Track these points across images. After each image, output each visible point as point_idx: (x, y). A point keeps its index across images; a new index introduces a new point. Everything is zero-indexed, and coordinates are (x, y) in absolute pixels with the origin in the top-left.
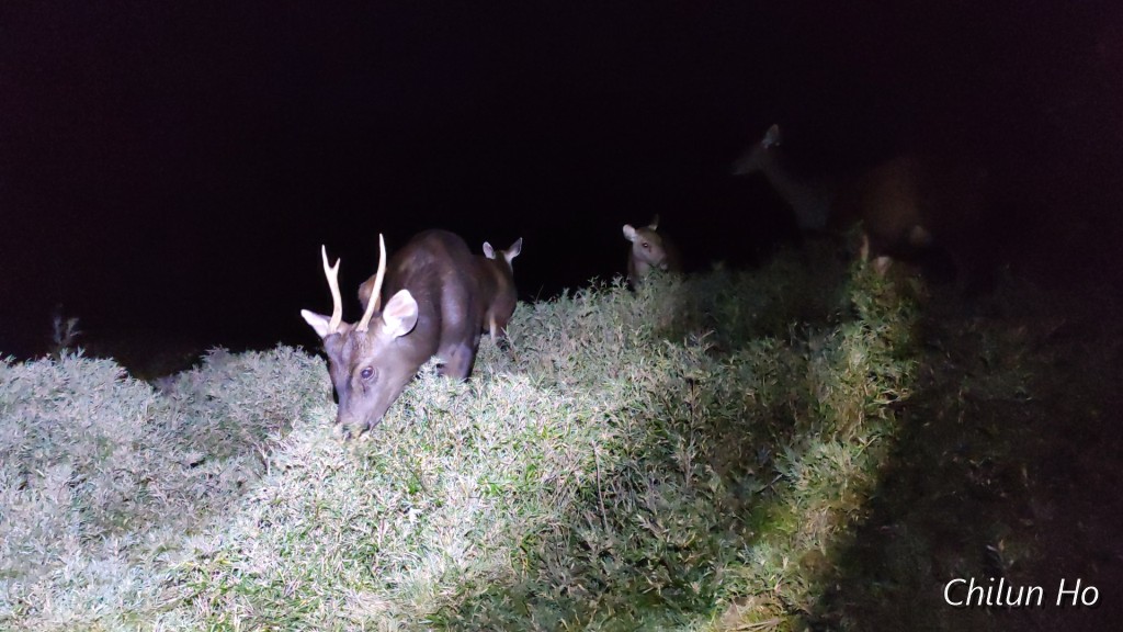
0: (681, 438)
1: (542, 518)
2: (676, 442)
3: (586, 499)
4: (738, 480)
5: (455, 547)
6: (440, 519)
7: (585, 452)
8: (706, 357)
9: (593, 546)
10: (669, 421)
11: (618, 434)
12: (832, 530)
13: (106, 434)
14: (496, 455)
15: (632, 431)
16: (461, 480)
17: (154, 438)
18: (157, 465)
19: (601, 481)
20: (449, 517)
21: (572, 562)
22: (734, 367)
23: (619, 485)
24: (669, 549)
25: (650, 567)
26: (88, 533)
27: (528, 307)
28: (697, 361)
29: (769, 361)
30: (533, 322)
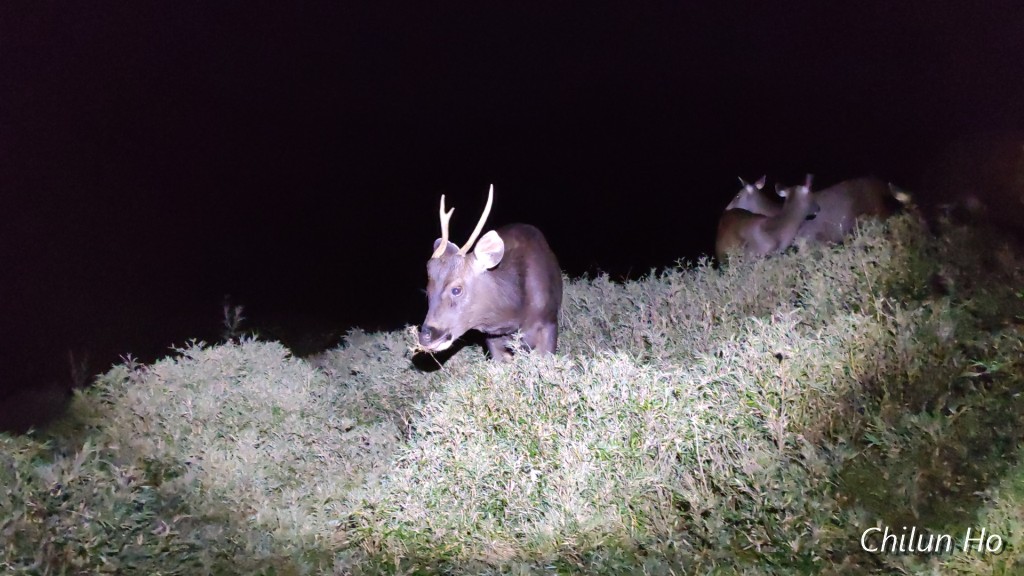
0: (773, 409)
1: (647, 480)
2: (768, 413)
3: (685, 464)
4: (830, 447)
5: (572, 504)
6: (558, 479)
7: (682, 421)
8: (794, 332)
9: (695, 507)
10: (760, 393)
11: (712, 405)
12: (924, 495)
13: (279, 404)
14: (603, 424)
15: (726, 402)
16: (574, 446)
17: (316, 407)
19: (700, 448)
20: (565, 477)
21: (675, 519)
22: (821, 342)
23: (715, 451)
24: (767, 511)
25: (749, 526)
27: (619, 287)
28: (784, 337)
29: (857, 337)
30: (625, 301)
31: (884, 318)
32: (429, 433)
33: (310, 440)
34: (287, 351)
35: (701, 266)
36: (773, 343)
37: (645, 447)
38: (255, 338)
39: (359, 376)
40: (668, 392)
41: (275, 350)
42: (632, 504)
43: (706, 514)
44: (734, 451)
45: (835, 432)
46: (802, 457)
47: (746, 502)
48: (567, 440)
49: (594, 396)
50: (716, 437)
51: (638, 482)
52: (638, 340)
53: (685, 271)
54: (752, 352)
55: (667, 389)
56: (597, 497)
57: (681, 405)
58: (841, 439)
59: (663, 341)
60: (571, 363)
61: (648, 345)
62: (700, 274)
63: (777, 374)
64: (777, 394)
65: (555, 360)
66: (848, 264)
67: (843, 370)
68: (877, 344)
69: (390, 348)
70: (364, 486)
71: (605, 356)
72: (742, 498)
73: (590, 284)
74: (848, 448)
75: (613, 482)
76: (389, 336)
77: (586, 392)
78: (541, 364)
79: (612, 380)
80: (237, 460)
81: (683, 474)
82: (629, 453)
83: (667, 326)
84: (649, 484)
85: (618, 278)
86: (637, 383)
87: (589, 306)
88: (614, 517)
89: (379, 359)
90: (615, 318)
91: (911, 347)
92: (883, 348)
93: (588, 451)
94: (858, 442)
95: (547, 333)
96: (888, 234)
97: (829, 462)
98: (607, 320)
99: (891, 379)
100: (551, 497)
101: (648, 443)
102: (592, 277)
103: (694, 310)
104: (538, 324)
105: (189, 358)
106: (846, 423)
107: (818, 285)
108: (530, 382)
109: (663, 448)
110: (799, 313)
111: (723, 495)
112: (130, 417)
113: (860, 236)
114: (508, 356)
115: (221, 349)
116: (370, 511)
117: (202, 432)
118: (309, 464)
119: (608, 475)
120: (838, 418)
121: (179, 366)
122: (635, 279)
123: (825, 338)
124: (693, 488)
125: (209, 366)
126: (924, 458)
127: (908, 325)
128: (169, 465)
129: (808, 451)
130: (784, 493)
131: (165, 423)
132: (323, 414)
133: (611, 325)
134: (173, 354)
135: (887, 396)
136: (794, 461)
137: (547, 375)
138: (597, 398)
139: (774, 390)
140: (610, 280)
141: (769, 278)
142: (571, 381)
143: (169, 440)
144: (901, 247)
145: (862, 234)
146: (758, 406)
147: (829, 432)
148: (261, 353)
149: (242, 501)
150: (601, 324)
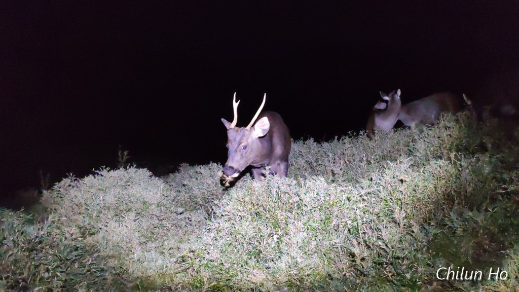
0: (398, 207)
1: (333, 242)
2: (395, 209)
3: (352, 234)
4: (427, 227)
6: (288, 240)
7: (351, 212)
8: (409, 169)
9: (358, 255)
10: (392, 199)
11: (366, 205)
13: (146, 200)
14: (311, 213)
15: (374, 203)
16: (296, 224)
17: (165, 202)
20: (292, 239)
21: (347, 262)
22: (423, 174)
23: (368, 228)
24: (395, 258)
25: (385, 266)
27: (319, 145)
28: (404, 171)
29: (441, 171)
30: (322, 152)
31: (455, 163)
32: (222, 215)
33: (161, 218)
34: (151, 173)
35: (361, 135)
36: (398, 174)
37: (332, 224)
38: (135, 166)
39: (186, 186)
40: (344, 197)
41: (144, 173)
42: (325, 253)
43: (363, 259)
44: (378, 228)
45: (430, 220)
46: (413, 232)
47: (384, 253)
48: (293, 221)
49: (307, 199)
50: (369, 221)
51: (328, 242)
52: (328, 172)
53: (353, 138)
54: (387, 178)
55: (344, 196)
56: (307, 249)
57: (351, 204)
58: (432, 224)
59: (341, 172)
60: (295, 182)
61: (334, 174)
62: (361, 139)
63: (400, 189)
64: (400, 200)
65: (287, 180)
66: (436, 136)
67: (433, 188)
68: (451, 176)
69: (203, 173)
70: (189, 241)
71: (313, 179)
72: (381, 251)
73: (304, 143)
74: (436, 228)
75: (315, 243)
76: (202, 167)
77: (302, 197)
78: (280, 182)
79: (316, 191)
80: (125, 227)
81: (351, 239)
82: (324, 228)
83: (343, 165)
84: (334, 244)
85: (318, 141)
86: (329, 193)
87: (303, 154)
88: (316, 260)
89: (197, 179)
90: (317, 160)
91: (469, 178)
92: (455, 177)
93: (303, 226)
94: (441, 225)
95: (282, 167)
96: (457, 121)
97: (426, 235)
98: (313, 161)
99: (459, 193)
100: (284, 248)
101: (334, 223)
102: (305, 139)
103: (357, 158)
104: (278, 162)
105: (102, 175)
106: (435, 215)
107: (421, 146)
108: (274, 191)
109: (341, 226)
110: (411, 160)
111: (372, 250)
112: (71, 204)
113: (443, 121)
114: (263, 178)
115: (117, 172)
116: (192, 253)
117: (107, 212)
118: (161, 230)
119: (313, 239)
120: (431, 213)
121: (96, 179)
122: (327, 141)
123: (425, 172)
124: (356, 246)
125: (111, 180)
126: (474, 233)
127: (468, 167)
128: (90, 229)
129: (416, 229)
130: (403, 249)
131: (89, 208)
132: (168, 206)
133: (315, 164)
134: (94, 174)
135: (456, 202)
136: (409, 234)
137: (283, 188)
138: (308, 199)
139: (398, 198)
140: (314, 142)
141: (395, 142)
142: (295, 191)
143: (91, 217)
144: (464, 127)
145: (444, 120)
146: (390, 206)
147: (426, 220)
148: (138, 174)
149: (127, 247)
150: (310, 163)
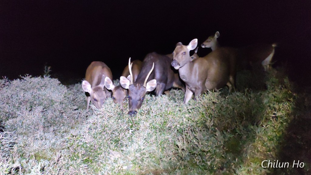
0: (209, 119)
1: (166, 137)
2: (207, 120)
3: (180, 133)
4: (225, 133)
5: (141, 142)
6: (138, 134)
7: (181, 119)
8: (219, 96)
9: (180, 147)
10: (206, 113)
11: (191, 115)
12: (251, 151)
13: (53, 99)
14: (155, 118)
15: (195, 115)
16: (145, 123)
17: (66, 101)
18: (66, 109)
19: (184, 128)
20: (140, 133)
21: (174, 150)
22: (227, 100)
23: (190, 130)
24: (202, 151)
25: (196, 155)
26: (46, 125)
28: (216, 97)
29: (238, 99)
34: (59, 82)
36: (212, 98)
37: (168, 126)
38: (49, 76)
41: (56, 81)
43: (183, 150)
44: (195, 130)
46: (216, 135)
47: (196, 147)
48: (143, 122)
50: (190, 126)
51: (163, 137)
54: (206, 100)
55: (177, 109)
57: (181, 114)
58: (229, 131)
63: (212, 108)
67: (232, 109)
68: (244, 102)
79: (161, 104)
82: (162, 128)
88: (154, 147)
91: (254, 104)
93: (149, 126)
94: (234, 132)
97: (224, 138)
99: (247, 114)
100: (135, 139)
105: (25, 80)
106: (231, 126)
109: (173, 127)
119: (154, 134)
120: (229, 124)
121: (22, 82)
127: (254, 98)
129: (218, 133)
130: (208, 146)
132: (68, 104)
135: (244, 119)
136: (213, 136)
139: (210, 113)
146: (205, 118)
147: (225, 128)
148: (51, 81)
